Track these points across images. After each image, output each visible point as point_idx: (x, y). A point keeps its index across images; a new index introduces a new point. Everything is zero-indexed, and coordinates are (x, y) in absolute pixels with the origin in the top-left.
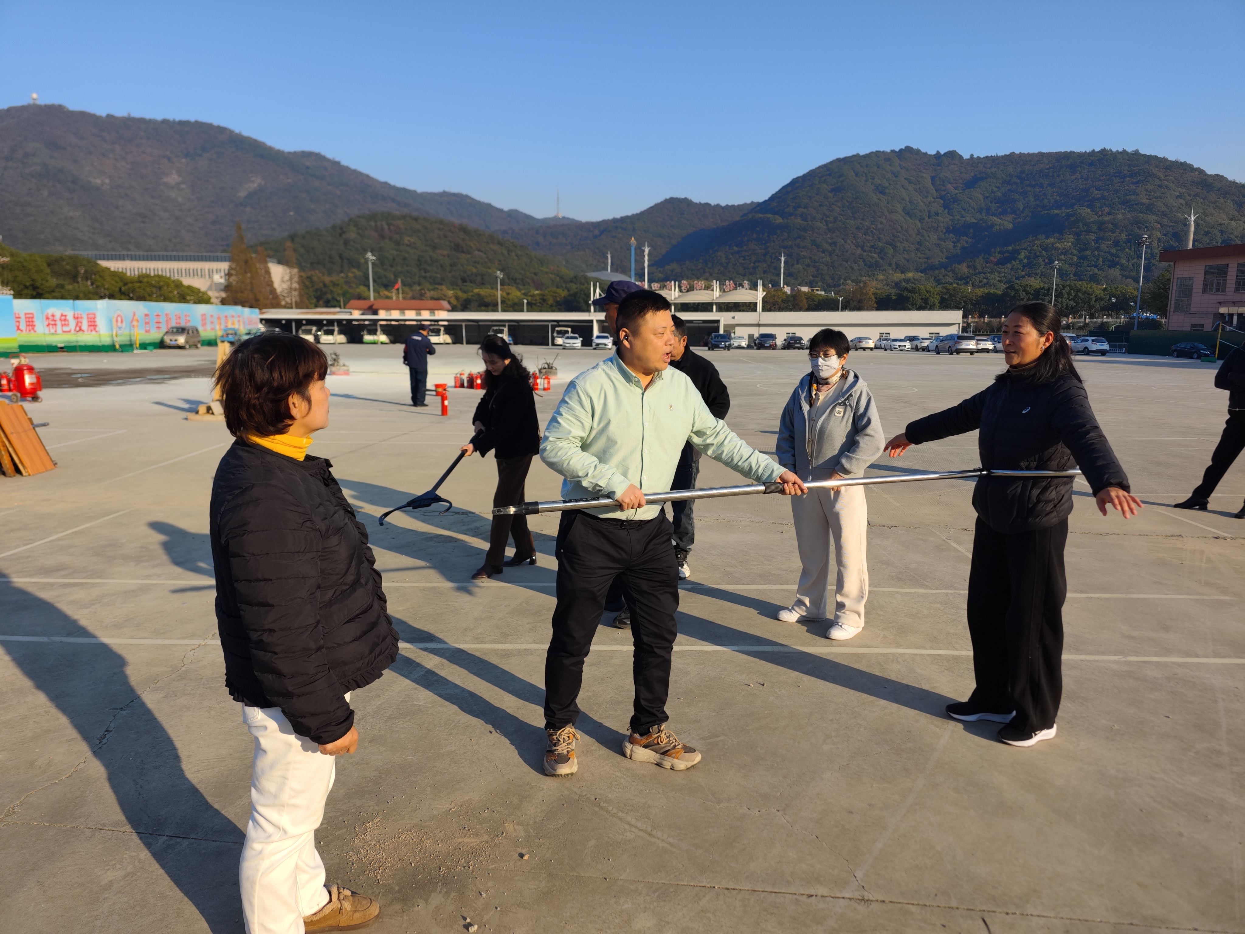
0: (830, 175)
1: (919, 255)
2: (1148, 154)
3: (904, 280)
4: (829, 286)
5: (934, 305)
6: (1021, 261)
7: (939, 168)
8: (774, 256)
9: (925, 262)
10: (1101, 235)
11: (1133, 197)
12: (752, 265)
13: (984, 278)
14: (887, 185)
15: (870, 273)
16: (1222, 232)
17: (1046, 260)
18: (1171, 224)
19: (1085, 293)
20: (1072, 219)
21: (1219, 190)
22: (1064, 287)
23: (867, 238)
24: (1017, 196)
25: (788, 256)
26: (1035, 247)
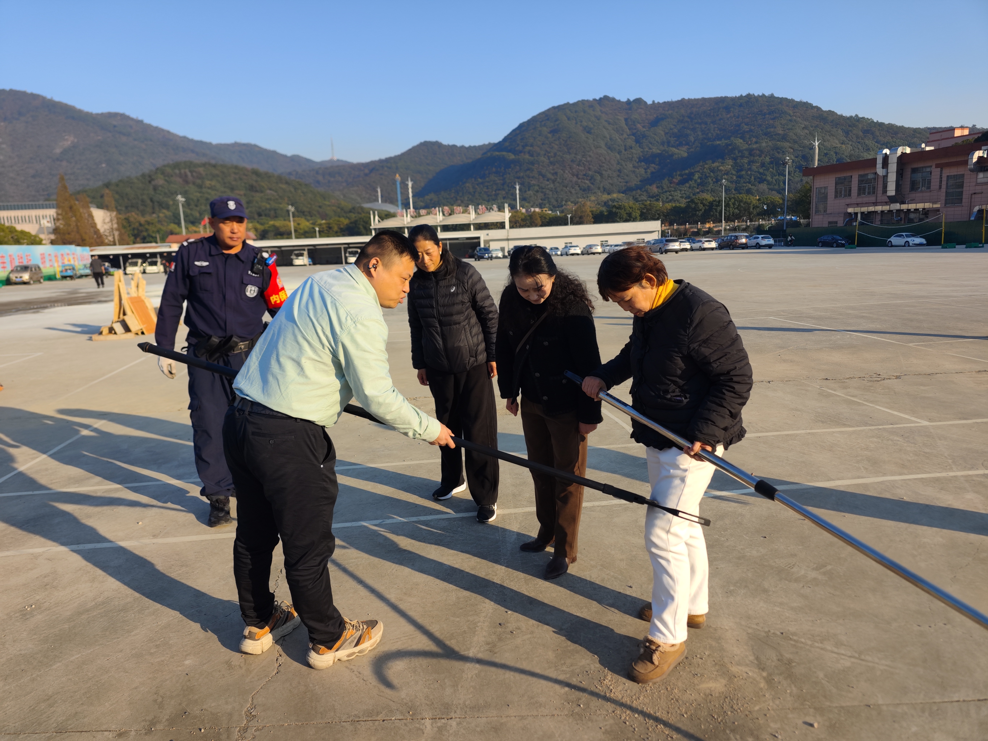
0: (548, 119)
1: (620, 180)
2: (780, 97)
3: (610, 199)
4: (554, 207)
5: (636, 218)
6: (696, 181)
7: (630, 111)
8: (510, 185)
9: (625, 186)
10: (752, 159)
11: (772, 130)
12: (494, 192)
13: (670, 195)
14: (592, 126)
15: (584, 196)
16: (836, 153)
17: (714, 180)
18: (800, 149)
19: (746, 203)
20: (730, 147)
21: (832, 122)
22: (730, 199)
23: (580, 168)
24: (689, 132)
25: (521, 184)
26: (705, 170)
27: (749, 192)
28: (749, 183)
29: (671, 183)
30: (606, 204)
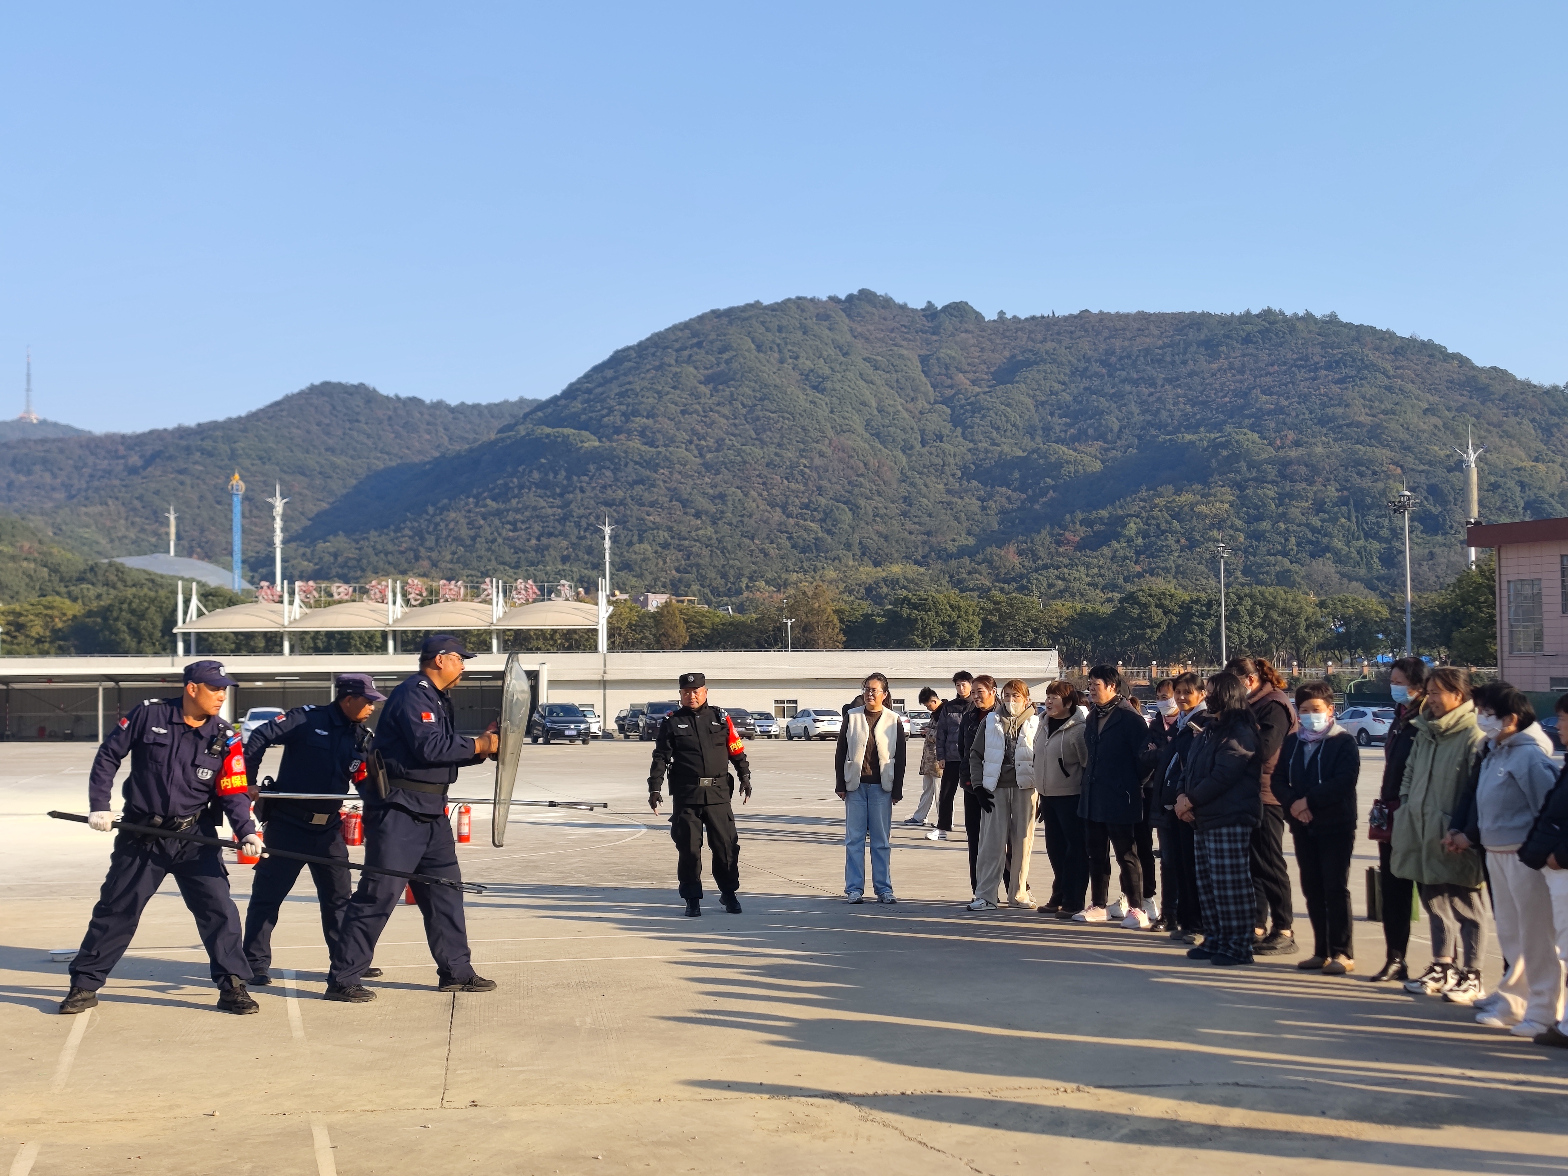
0: (699, 345)
1: (909, 525)
2: (1356, 323)
3: (885, 580)
4: (715, 592)
6: (1130, 540)
7: (935, 338)
8: (584, 523)
9: (924, 543)
10: (1288, 489)
11: (1339, 411)
12: (534, 542)
13: (1058, 577)
14: (828, 371)
15: (806, 565)
16: (1522, 485)
17: (1183, 540)
18: (1422, 467)
19: (1284, 611)
20: (1225, 453)
21: (1503, 399)
22: (1240, 598)
23: (793, 485)
24: (1104, 403)
25: (619, 522)
26: (1156, 512)
27: (1284, 579)
28: (1285, 554)
29: (1059, 543)
30: (871, 592)
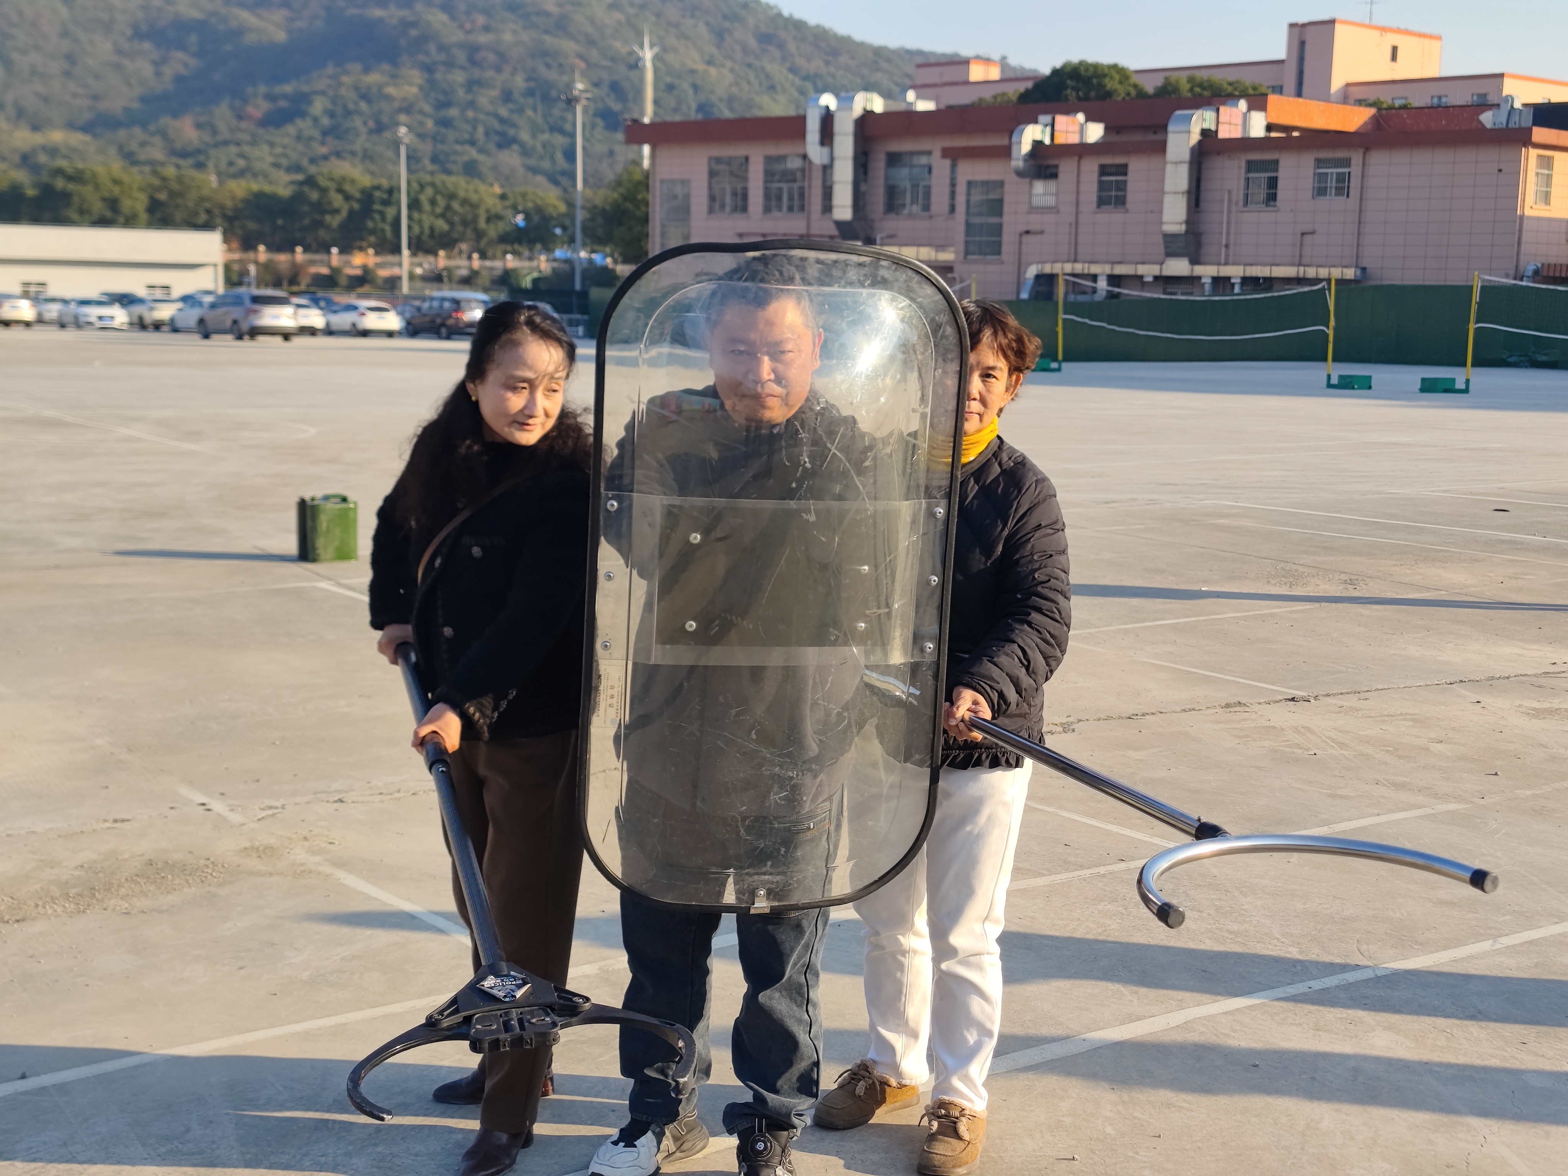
1: (72, 87)
3: (44, 148)
5: (135, 216)
9: (90, 108)
10: (476, 76)
13: (240, 155)
18: (606, 63)
19: (465, 202)
20: (414, 33)
22: (422, 186)
27: (471, 170)
28: (472, 143)
29: (240, 118)
30: (26, 160)
